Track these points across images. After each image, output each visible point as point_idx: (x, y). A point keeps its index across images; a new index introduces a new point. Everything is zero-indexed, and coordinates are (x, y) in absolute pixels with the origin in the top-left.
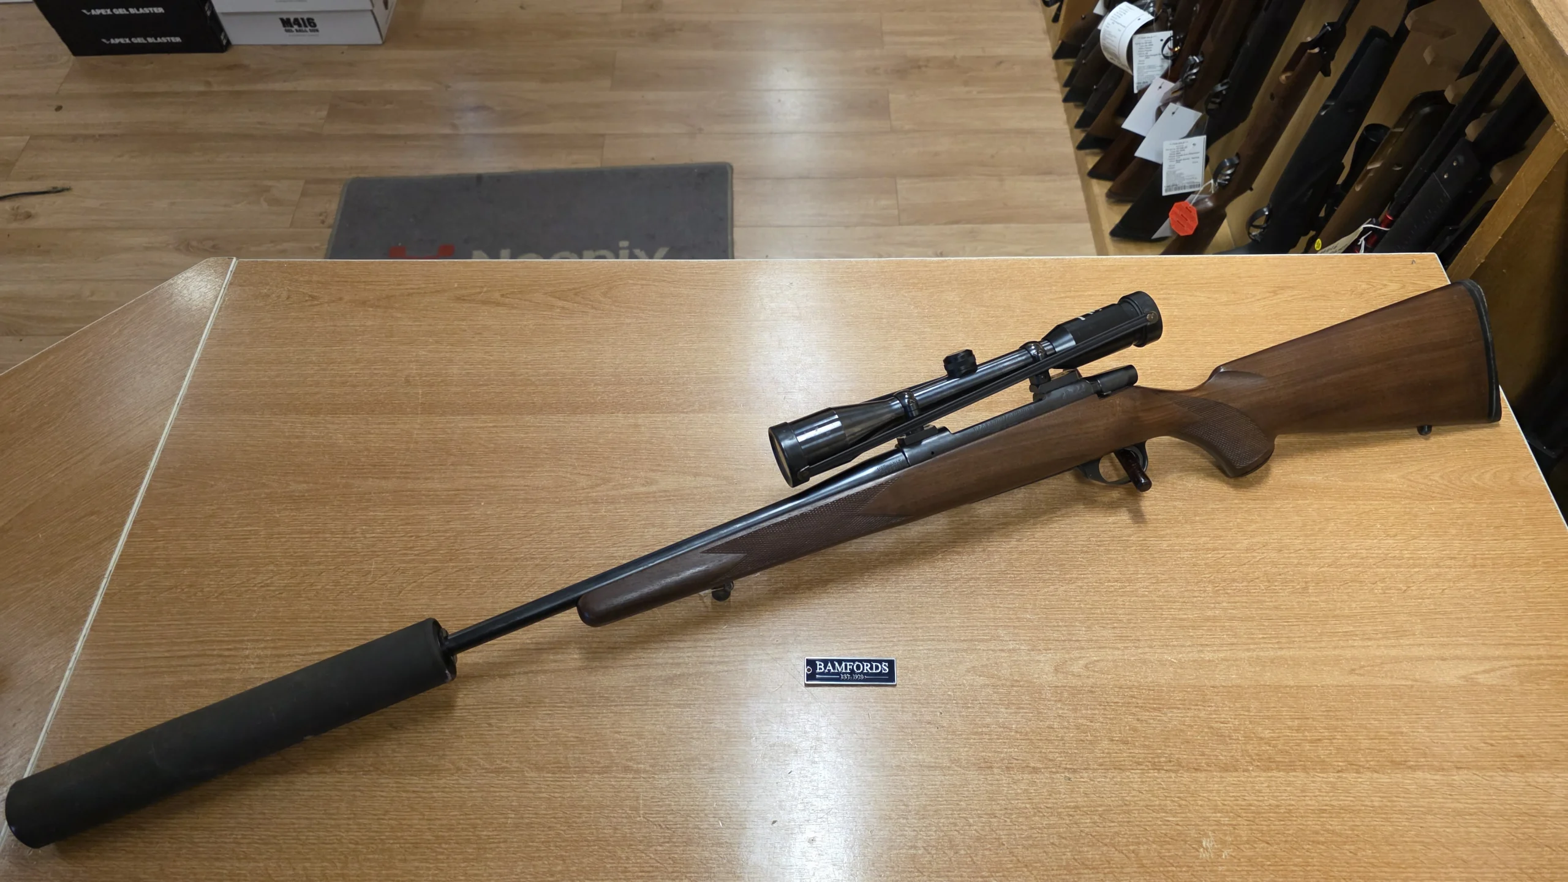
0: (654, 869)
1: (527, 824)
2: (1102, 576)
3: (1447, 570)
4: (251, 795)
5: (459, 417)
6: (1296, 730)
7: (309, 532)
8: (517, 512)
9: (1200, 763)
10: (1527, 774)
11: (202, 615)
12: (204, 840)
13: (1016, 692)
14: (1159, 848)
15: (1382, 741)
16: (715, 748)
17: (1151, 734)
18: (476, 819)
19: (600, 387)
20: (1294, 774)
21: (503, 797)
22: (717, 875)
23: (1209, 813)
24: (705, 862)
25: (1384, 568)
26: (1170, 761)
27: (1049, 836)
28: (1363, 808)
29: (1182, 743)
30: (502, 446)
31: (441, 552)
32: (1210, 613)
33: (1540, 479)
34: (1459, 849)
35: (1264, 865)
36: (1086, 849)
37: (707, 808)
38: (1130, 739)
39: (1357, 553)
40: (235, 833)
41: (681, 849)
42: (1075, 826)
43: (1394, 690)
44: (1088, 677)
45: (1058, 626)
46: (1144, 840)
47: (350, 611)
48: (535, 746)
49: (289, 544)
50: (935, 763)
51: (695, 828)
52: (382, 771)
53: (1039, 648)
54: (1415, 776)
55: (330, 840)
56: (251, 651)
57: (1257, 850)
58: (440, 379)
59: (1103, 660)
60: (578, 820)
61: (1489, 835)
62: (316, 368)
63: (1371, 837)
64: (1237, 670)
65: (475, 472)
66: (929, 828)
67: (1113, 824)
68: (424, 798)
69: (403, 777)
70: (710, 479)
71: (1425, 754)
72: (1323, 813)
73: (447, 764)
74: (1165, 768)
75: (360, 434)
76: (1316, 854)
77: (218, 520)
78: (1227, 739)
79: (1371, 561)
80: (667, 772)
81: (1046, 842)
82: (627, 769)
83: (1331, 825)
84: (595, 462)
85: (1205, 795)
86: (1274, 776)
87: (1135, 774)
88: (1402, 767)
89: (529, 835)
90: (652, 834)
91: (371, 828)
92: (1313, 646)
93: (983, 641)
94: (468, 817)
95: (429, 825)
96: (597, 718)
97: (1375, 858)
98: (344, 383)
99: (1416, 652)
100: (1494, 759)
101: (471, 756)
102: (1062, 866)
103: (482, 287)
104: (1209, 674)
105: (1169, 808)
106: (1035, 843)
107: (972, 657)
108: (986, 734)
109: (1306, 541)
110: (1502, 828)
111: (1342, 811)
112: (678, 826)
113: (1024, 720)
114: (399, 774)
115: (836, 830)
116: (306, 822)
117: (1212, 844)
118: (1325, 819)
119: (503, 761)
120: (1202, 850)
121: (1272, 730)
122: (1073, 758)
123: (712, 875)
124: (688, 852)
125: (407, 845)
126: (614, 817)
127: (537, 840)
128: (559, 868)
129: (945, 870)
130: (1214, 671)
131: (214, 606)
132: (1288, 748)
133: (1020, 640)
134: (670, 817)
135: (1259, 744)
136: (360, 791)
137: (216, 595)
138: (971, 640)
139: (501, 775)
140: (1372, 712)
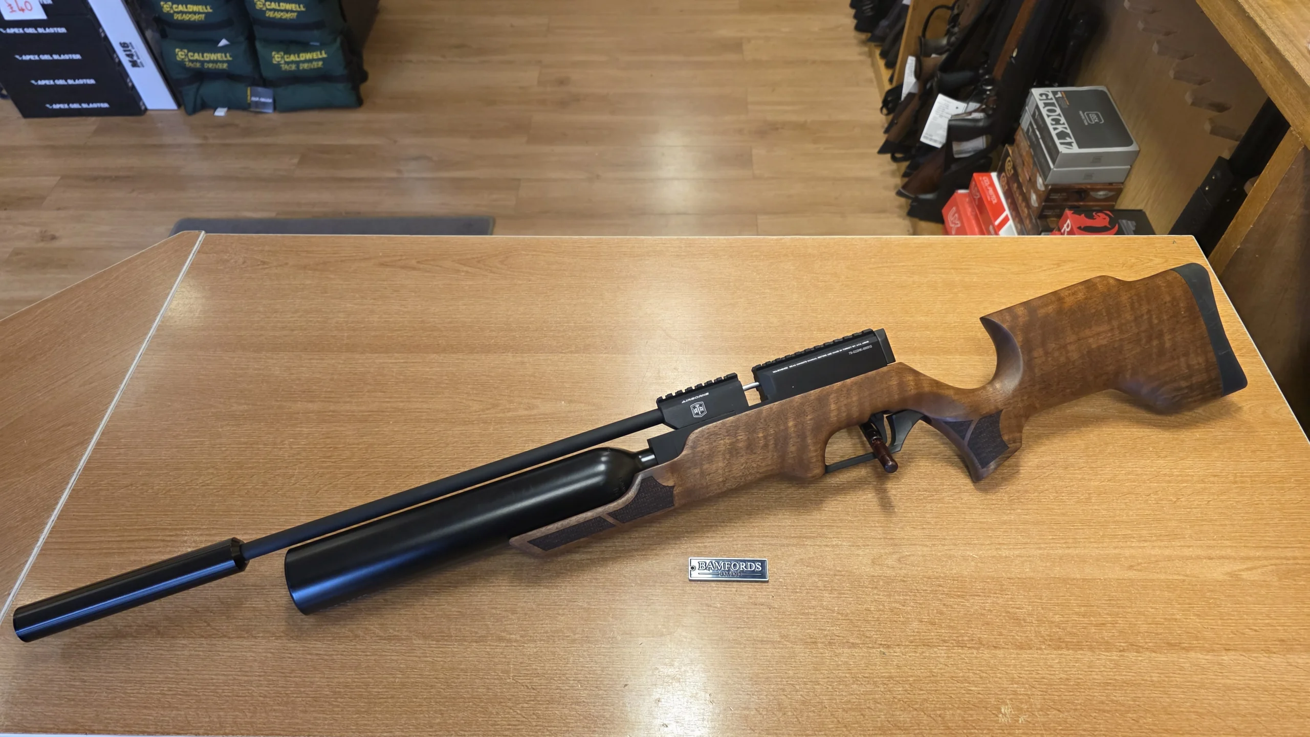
0: (520, 723)
1: (413, 682)
2: (913, 486)
3: (1212, 485)
4: (178, 655)
5: (377, 355)
6: (1083, 615)
7: (245, 443)
8: (419, 429)
9: (1000, 642)
10: (1288, 656)
11: (150, 508)
12: (135, 691)
13: (838, 580)
14: (962, 713)
15: (1159, 626)
16: (577, 623)
17: (955, 617)
18: (369, 678)
19: (494, 333)
20: (1082, 652)
21: (393, 660)
22: (575, 729)
23: (1007, 684)
24: (564, 718)
25: (1157, 483)
26: (973, 640)
27: (865, 702)
28: (1143, 682)
29: (983, 625)
30: (410, 378)
31: (354, 460)
32: (1005, 518)
33: (1289, 413)
34: (1230, 718)
35: (1056, 729)
36: (898, 713)
37: (568, 672)
38: (937, 620)
39: (1132, 471)
40: (162, 685)
41: (544, 706)
42: (888, 693)
43: (1169, 583)
44: (900, 569)
45: (875, 526)
46: (950, 706)
47: (274, 506)
48: (422, 618)
49: (228, 452)
50: (767, 637)
51: (557, 689)
52: (291, 637)
53: (859, 544)
54: (1188, 656)
55: (242, 693)
56: (189, 537)
57: (1050, 716)
58: (362, 326)
59: (913, 555)
60: (456, 681)
61: (1256, 707)
62: (262, 316)
63: (1150, 707)
64: (1030, 565)
65: (387, 398)
66: (760, 693)
67: (922, 692)
68: (326, 660)
69: (309, 642)
70: (581, 405)
71: (1197, 637)
72: (1108, 686)
73: (346, 632)
74: (968, 645)
75: (294, 367)
76: (1103, 721)
77: (170, 433)
78: (1022, 622)
79: (1145, 477)
80: (535, 641)
81: (863, 707)
82: (501, 639)
83: (1115, 696)
84: (485, 391)
85: (1003, 669)
86: (1064, 654)
87: (942, 650)
88: (1177, 648)
89: (413, 693)
90: (520, 693)
91: (278, 684)
92: (1096, 546)
93: (811, 537)
94: (362, 676)
95: (328, 682)
96: (475, 596)
97: (1155, 725)
98: (283, 328)
99: (1187, 552)
100: (1260, 643)
101: (368, 626)
102: (877, 727)
103: (401, 256)
104: (1006, 568)
105: (972, 679)
106: (854, 707)
107: (800, 551)
108: (811, 615)
109: (1089, 461)
110: (1268, 701)
111: (1125, 685)
112: (543, 687)
113: (845, 604)
114: (306, 640)
115: (679, 693)
116: (223, 677)
117: (1010, 710)
118: (1109, 691)
119: (395, 631)
120: (1001, 715)
121: (1062, 615)
122: (888, 636)
123: (570, 729)
124: (550, 709)
125: (309, 699)
126: (488, 679)
127: (420, 697)
128: (438, 721)
129: (774, 728)
130: (1010, 565)
131: (162, 501)
132: (1074, 630)
133: (842, 538)
134: (535, 679)
135: (1051, 627)
136: (271, 653)
137: (164, 492)
138: (800, 537)
139: (393, 642)
140: (1150, 601)
